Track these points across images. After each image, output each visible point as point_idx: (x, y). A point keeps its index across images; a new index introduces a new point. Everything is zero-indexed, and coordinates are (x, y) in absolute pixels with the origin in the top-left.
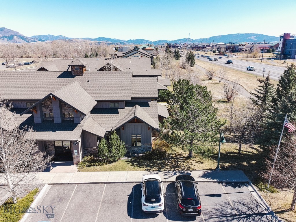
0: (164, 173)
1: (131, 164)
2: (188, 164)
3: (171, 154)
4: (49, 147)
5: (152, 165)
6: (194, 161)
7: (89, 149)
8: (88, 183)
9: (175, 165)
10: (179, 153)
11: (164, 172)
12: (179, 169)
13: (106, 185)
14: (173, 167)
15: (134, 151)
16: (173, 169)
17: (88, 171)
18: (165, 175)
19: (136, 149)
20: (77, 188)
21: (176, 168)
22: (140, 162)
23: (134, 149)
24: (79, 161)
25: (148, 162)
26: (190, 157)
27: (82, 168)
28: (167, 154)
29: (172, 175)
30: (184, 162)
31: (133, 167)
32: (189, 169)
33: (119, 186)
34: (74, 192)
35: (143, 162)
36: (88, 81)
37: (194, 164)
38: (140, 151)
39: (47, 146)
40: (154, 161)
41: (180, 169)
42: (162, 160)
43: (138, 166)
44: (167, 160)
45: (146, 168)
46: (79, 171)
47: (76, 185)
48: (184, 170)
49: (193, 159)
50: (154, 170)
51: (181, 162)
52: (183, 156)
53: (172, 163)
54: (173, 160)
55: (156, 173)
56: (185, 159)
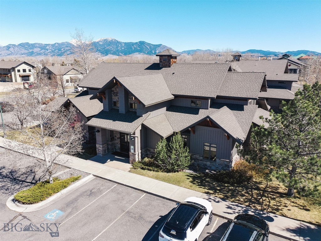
0: (229, 205)
1: (191, 179)
2: (278, 204)
3: (260, 183)
4: (115, 140)
5: (218, 188)
6: (293, 202)
7: (152, 150)
8: (128, 186)
9: (255, 199)
10: (274, 185)
11: (230, 203)
12: (258, 207)
13: (145, 194)
14: (250, 201)
15: (206, 165)
16: (247, 204)
17: (139, 174)
18: (228, 208)
19: (208, 163)
20: (115, 187)
21: (254, 205)
22: (205, 180)
23: (206, 163)
24: (134, 160)
25: (216, 183)
26: (288, 195)
27: (135, 169)
28: (254, 181)
29: (240, 211)
30: (274, 199)
31: (191, 184)
32: (275, 212)
33: (159, 201)
34: (109, 190)
35: (209, 182)
36: (173, 74)
37: (290, 207)
38: (213, 168)
39: (114, 138)
40: (226, 185)
41: (260, 208)
42: (239, 187)
43: (198, 185)
44: (247, 188)
45: (207, 191)
46: (130, 171)
47: (116, 185)
48: (265, 211)
49: (293, 200)
50: (216, 197)
51: (268, 197)
52: (279, 191)
53: (252, 196)
54: (256, 191)
55: (217, 200)
56: (278, 195)
